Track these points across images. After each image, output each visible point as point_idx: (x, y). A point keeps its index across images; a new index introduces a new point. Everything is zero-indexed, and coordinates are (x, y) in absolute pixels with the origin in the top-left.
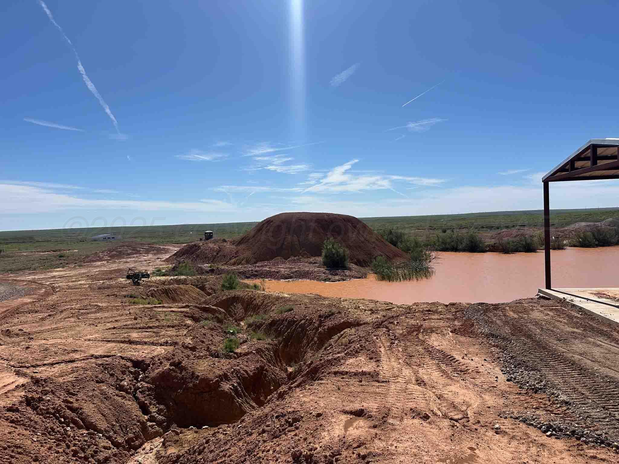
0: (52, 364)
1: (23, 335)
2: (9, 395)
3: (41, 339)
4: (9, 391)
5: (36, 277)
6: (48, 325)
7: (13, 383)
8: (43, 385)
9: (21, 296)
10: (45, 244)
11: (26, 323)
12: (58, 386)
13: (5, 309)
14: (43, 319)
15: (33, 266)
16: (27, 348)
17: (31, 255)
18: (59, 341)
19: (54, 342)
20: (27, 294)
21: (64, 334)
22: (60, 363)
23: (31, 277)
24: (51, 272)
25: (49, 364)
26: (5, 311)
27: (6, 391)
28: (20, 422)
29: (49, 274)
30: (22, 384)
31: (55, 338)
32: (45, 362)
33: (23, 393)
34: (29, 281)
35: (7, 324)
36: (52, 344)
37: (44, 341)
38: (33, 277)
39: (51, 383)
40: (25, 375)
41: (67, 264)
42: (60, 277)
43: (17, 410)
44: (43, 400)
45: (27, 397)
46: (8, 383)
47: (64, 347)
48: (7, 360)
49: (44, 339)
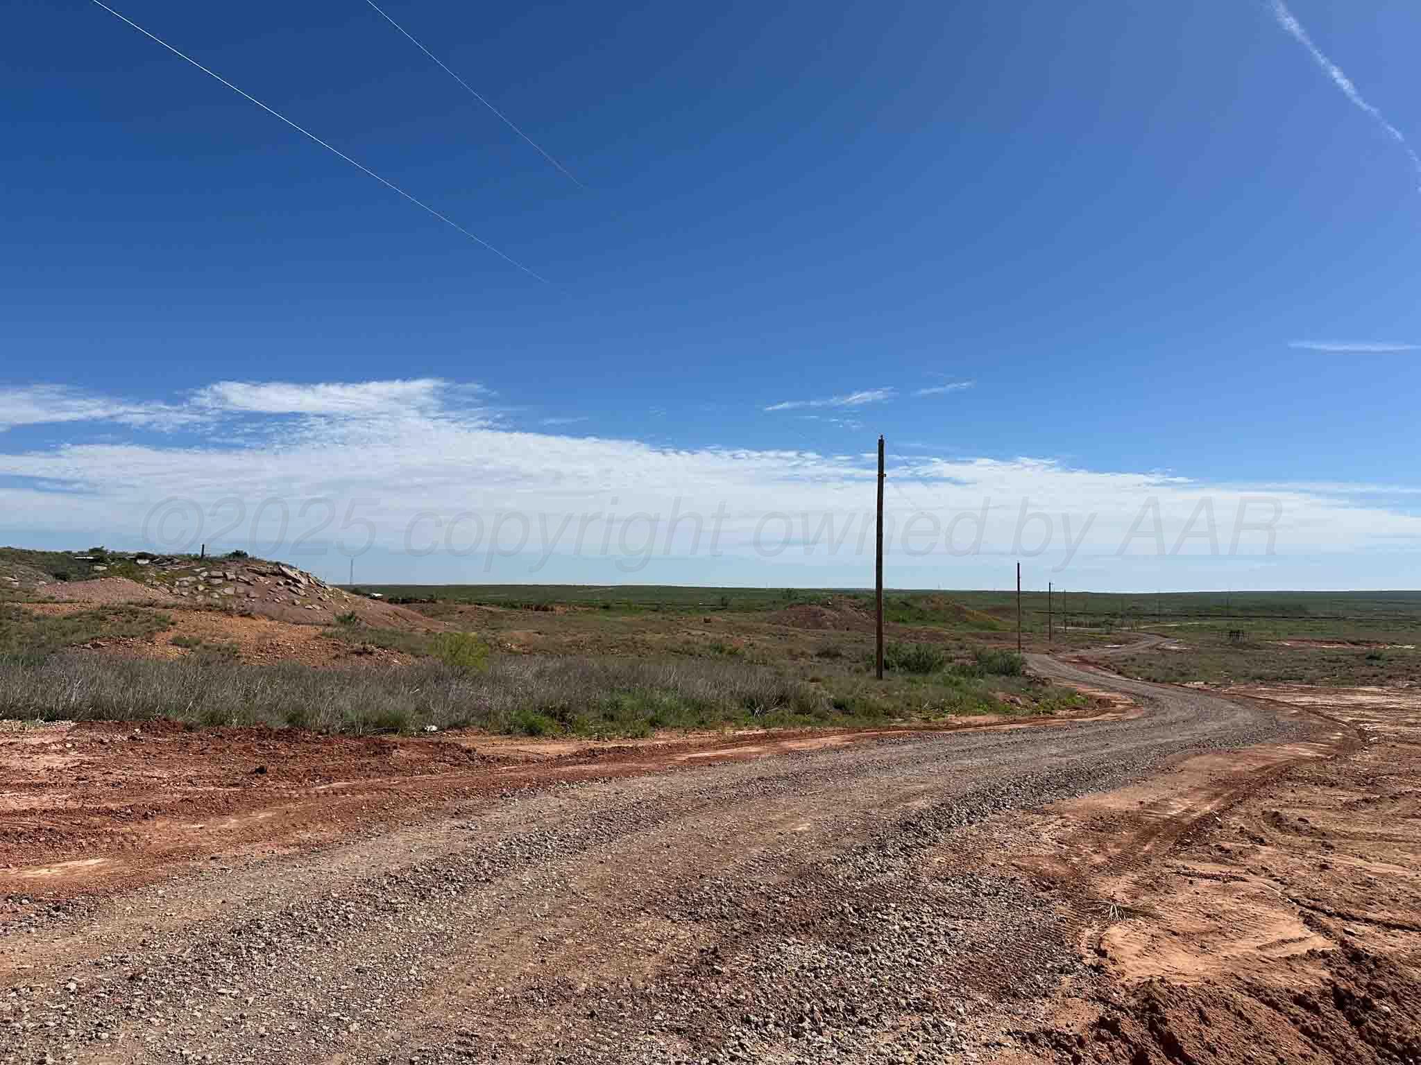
0: (1388, 926)
1: (1310, 834)
2: (1294, 964)
3: (1354, 855)
4: (1294, 957)
5: (1318, 701)
6: (1363, 823)
7: (1300, 939)
8: (1370, 971)
9: (1291, 741)
10: (1330, 624)
11: (1311, 805)
12: (1409, 986)
13: (1261, 764)
14: (1349, 806)
15: (1309, 674)
16: (1324, 867)
17: (1300, 648)
18: (1399, 872)
19: (1385, 871)
20: (1304, 737)
21: (1409, 856)
22: (1407, 928)
23: (1306, 700)
24: (1353, 693)
25: (1379, 923)
26: (1263, 769)
27: (1288, 955)
28: (1322, 1038)
29: (1347, 697)
30: (1323, 952)
31: (1389, 863)
32: (1370, 915)
33: (1326, 974)
34: (1303, 707)
35: (1272, 800)
36: (1384, 875)
37: (1360, 862)
38: (1312, 699)
39: (1391, 973)
40: (1326, 931)
41: (1390, 677)
42: (1375, 709)
43: (1314, 1008)
44: (1373, 1008)
45: (1336, 986)
46: (1291, 936)
47: (1413, 890)
48: (1282, 883)
49: (1361, 857)
